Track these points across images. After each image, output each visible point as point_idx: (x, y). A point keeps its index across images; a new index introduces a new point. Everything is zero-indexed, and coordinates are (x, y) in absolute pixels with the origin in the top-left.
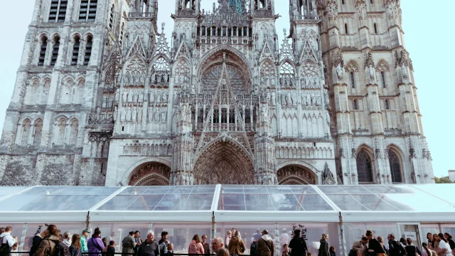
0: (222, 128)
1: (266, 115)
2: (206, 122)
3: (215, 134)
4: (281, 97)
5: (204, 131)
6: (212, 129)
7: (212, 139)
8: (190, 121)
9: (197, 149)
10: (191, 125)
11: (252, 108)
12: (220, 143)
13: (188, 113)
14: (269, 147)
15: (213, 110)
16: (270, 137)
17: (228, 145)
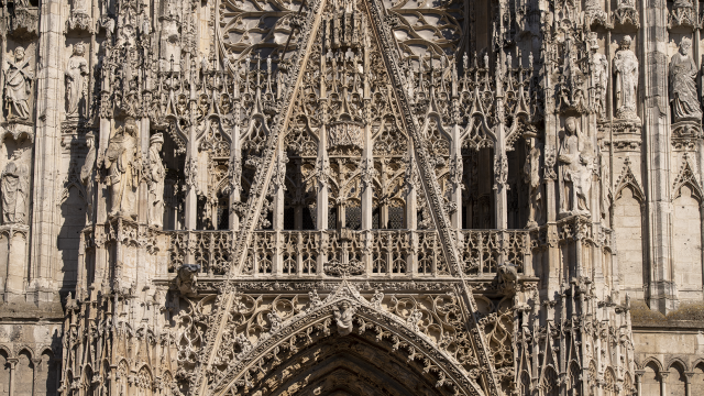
0: (334, 255)
1: (583, 179)
2: (245, 227)
3: (294, 291)
4: (671, 78)
5: (236, 273)
6: (279, 263)
7: (283, 319)
8: (157, 220)
9: (198, 374)
10: (164, 242)
11: (503, 140)
12: (322, 341)
13: (142, 176)
14: (603, 363)
15: (282, 155)
16: (608, 303)
17: (368, 354)
